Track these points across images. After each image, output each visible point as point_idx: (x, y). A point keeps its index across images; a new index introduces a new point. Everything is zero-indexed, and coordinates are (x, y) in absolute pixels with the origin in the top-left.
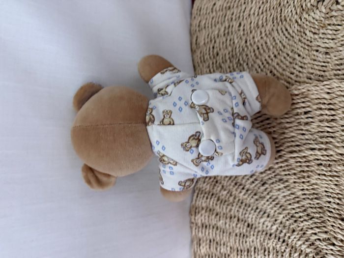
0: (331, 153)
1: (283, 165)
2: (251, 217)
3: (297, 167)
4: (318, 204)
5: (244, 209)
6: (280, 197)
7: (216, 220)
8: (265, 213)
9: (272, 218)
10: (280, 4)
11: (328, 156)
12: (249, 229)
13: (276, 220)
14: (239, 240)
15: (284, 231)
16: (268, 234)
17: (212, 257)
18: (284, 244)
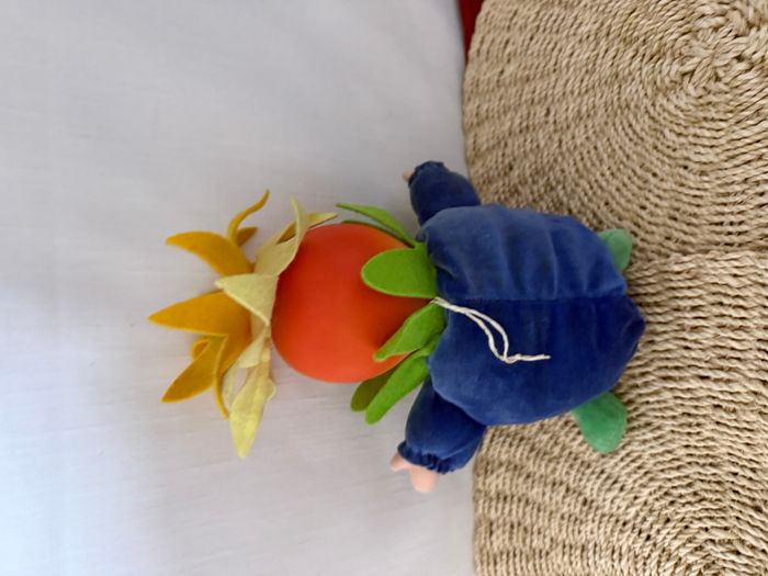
0: (736, 388)
1: (651, 399)
3: (677, 405)
4: (714, 474)
5: (578, 471)
6: (646, 456)
7: (525, 486)
8: (615, 482)
9: (629, 493)
11: (731, 393)
12: (585, 508)
13: (636, 498)
14: (568, 527)
15: (650, 519)
16: (621, 523)
17: (515, 555)
18: (648, 543)
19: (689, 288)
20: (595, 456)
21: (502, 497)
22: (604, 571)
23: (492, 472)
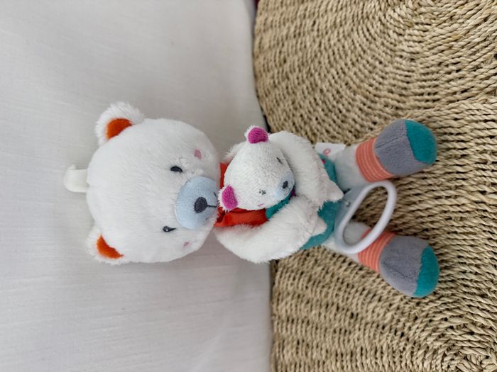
0: (463, 201)
2: (356, 303)
4: (448, 276)
5: (345, 291)
7: (306, 310)
8: (374, 295)
9: (385, 302)
11: (458, 206)
12: (352, 321)
13: (391, 305)
14: (339, 338)
15: (403, 320)
16: (381, 327)
17: (300, 366)
18: (403, 338)
20: (357, 277)
21: (290, 319)
22: (369, 369)
23: (282, 300)
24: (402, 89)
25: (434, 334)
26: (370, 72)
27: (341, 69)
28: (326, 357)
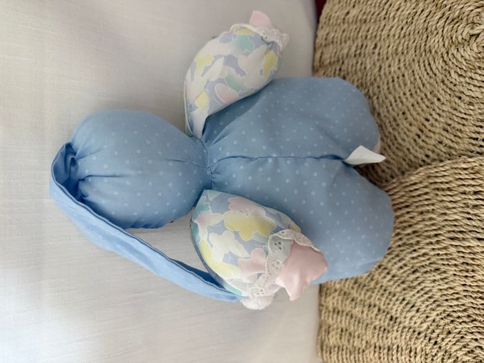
2: (396, 309)
3: (459, 257)
5: (387, 298)
6: (435, 290)
7: (350, 306)
8: (413, 306)
9: (422, 314)
10: (427, 29)
12: (391, 323)
13: (427, 317)
14: (379, 334)
15: (437, 331)
16: (416, 333)
17: (343, 350)
18: (435, 347)
19: (473, 179)
20: (399, 289)
21: (336, 311)
23: (330, 295)
24: (458, 130)
25: (463, 349)
26: (428, 107)
27: (400, 97)
28: (366, 347)
